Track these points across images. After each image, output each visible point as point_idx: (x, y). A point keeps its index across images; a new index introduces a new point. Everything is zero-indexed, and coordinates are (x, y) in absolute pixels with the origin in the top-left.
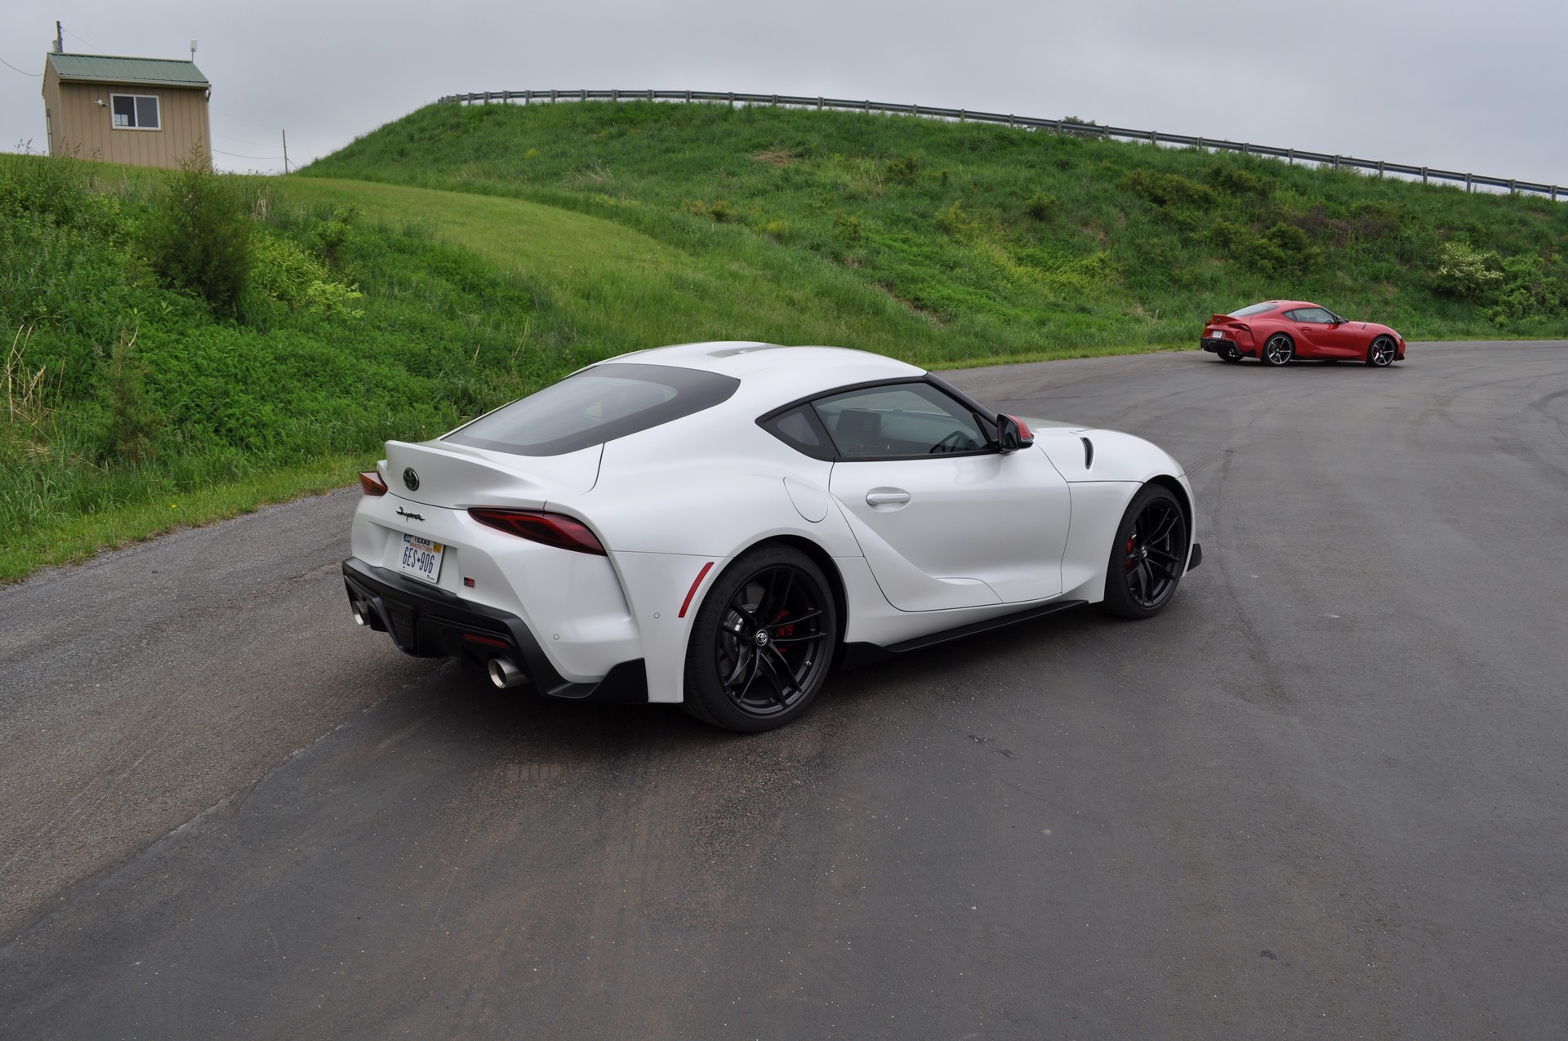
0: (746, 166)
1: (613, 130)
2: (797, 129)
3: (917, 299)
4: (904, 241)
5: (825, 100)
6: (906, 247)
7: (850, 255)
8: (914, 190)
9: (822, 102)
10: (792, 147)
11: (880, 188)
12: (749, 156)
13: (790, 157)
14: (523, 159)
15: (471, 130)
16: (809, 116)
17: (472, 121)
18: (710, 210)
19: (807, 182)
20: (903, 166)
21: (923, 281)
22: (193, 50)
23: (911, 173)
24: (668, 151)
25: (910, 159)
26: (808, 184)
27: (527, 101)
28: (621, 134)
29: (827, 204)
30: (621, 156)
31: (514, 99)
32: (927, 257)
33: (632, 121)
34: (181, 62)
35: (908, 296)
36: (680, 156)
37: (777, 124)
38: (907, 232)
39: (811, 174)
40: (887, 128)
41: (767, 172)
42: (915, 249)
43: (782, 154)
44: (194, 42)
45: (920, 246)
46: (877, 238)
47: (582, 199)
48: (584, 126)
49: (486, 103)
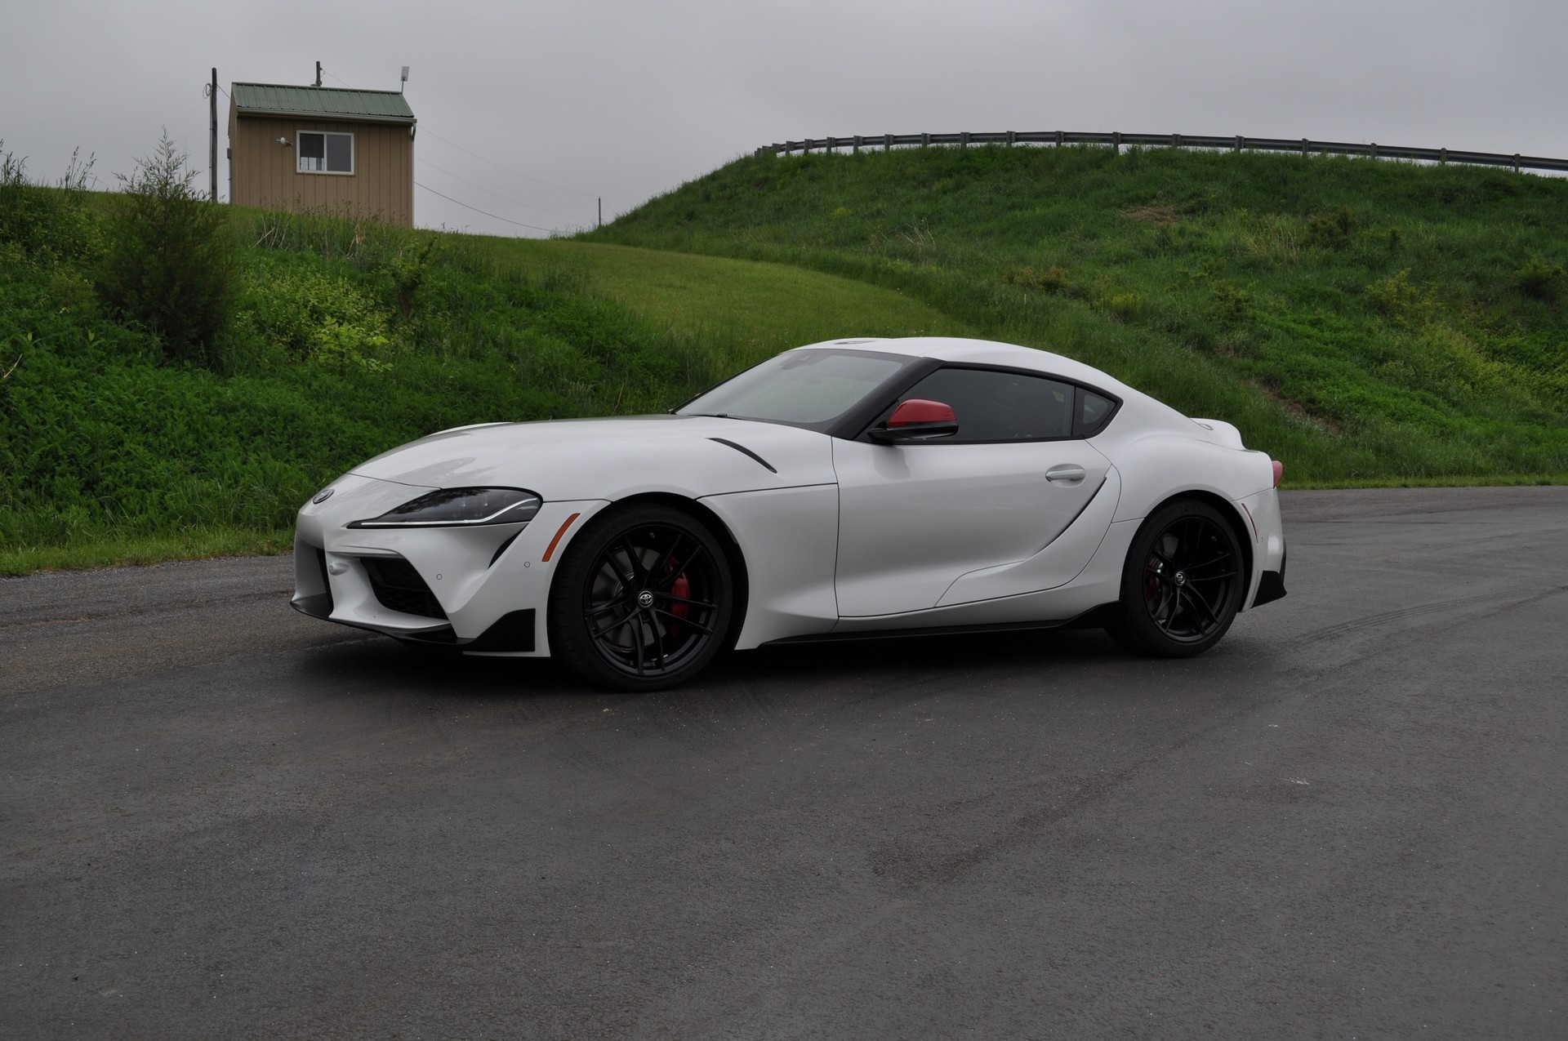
0: (1113, 226)
1: (949, 183)
2: (1195, 177)
3: (1312, 401)
4: (1313, 324)
5: (1245, 139)
6: (1314, 332)
7: (1223, 340)
8: (1344, 256)
9: (1240, 142)
10: (1182, 200)
11: (1293, 254)
12: (1123, 214)
13: (1177, 213)
14: (829, 220)
15: (779, 186)
16: (1214, 160)
17: (783, 175)
18: (1041, 279)
19: (1190, 245)
20: (1333, 223)
21: (1328, 375)
22: (404, 79)
23: (1345, 232)
24: (1013, 207)
25: (1345, 215)
26: (1191, 248)
27: (856, 150)
28: (959, 187)
29: (1210, 274)
30: (952, 214)
31: (839, 148)
32: (1344, 345)
33: (977, 171)
34: (388, 93)
35: (1300, 397)
36: (1027, 214)
37: (1168, 171)
38: (1321, 313)
39: (1200, 235)
40: (1323, 173)
41: (1141, 232)
42: (1327, 334)
43: (1166, 210)
44: (405, 70)
45: (1338, 330)
46: (1274, 318)
47: (869, 265)
48: (914, 179)
49: (806, 152)
